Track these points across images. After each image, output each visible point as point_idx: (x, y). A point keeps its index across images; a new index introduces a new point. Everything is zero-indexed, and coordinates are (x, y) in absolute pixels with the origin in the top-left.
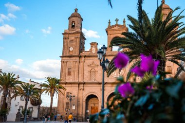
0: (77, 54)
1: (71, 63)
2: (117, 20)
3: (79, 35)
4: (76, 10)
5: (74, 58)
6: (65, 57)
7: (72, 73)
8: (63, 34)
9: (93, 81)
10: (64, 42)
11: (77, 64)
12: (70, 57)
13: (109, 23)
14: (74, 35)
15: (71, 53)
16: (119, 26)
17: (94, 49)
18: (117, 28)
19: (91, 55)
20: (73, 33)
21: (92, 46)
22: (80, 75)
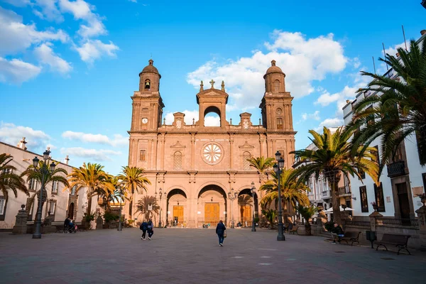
0: (154, 128)
1: (146, 142)
2: (212, 83)
3: (156, 101)
4: (151, 62)
5: (150, 135)
6: (136, 132)
7: (147, 158)
8: (132, 98)
9: (179, 169)
10: (133, 110)
11: (153, 144)
12: (144, 133)
13: (202, 85)
14: (149, 100)
15: (144, 127)
16: (216, 91)
17: (179, 123)
18: (213, 93)
19: (175, 131)
20: (149, 97)
21: (176, 119)
22: (159, 161)
